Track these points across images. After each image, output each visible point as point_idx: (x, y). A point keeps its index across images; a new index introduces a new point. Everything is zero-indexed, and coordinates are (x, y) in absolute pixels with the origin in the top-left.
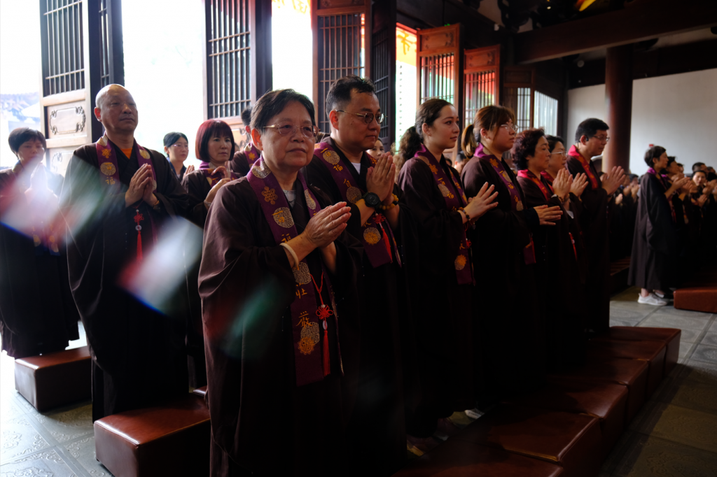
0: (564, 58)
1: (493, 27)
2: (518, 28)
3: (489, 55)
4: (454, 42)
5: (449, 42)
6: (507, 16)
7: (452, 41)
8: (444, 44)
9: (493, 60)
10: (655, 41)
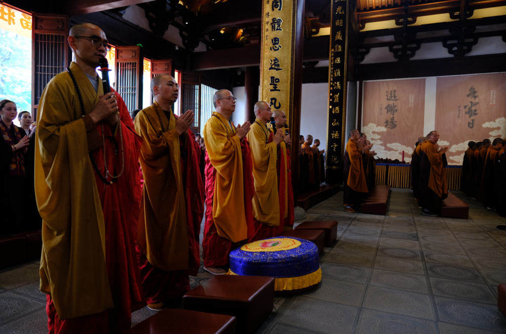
0: (230, 69)
1: (175, 48)
2: (194, 50)
3: (166, 65)
4: (137, 56)
5: (134, 55)
6: (186, 41)
7: (135, 55)
8: (131, 57)
9: (168, 68)
10: (317, 62)
